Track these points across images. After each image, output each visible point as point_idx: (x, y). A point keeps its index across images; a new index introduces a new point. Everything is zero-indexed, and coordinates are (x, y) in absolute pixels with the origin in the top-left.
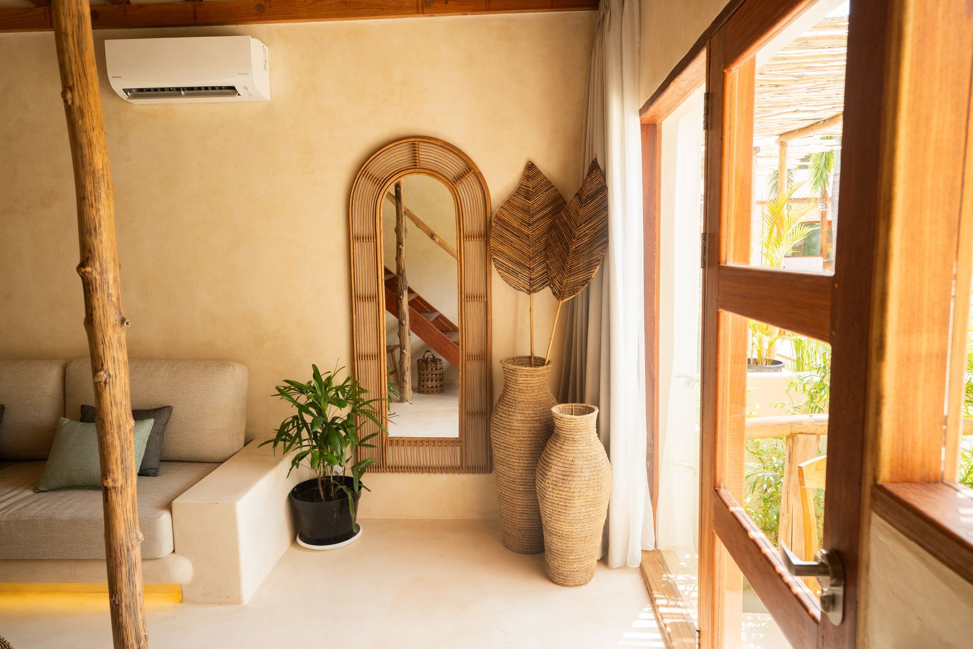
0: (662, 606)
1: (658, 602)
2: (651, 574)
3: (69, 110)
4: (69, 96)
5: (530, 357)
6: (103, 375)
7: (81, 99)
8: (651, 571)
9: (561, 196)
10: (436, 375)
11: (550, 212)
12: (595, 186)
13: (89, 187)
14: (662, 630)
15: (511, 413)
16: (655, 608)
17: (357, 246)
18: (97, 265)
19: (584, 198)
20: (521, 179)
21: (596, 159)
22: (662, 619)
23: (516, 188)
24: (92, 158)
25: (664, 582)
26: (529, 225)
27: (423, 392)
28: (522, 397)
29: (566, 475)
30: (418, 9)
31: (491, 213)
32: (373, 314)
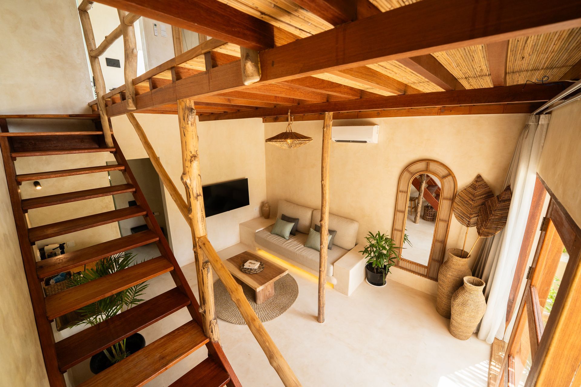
0: (493, 365)
1: (492, 363)
2: (495, 350)
3: (322, 185)
4: (323, 182)
5: (462, 250)
6: (322, 246)
7: (325, 183)
8: (495, 349)
9: (491, 191)
10: (431, 214)
11: (484, 197)
12: (506, 197)
13: (324, 203)
14: (489, 374)
15: (447, 271)
16: (490, 365)
17: (400, 194)
18: (324, 221)
19: (500, 200)
20: (473, 181)
21: (510, 185)
22: (491, 371)
23: (470, 184)
24: (326, 196)
25: (499, 356)
26: (473, 200)
27: (425, 220)
28: (453, 266)
29: (464, 304)
30: (438, 114)
31: (457, 192)
32: (402, 218)
